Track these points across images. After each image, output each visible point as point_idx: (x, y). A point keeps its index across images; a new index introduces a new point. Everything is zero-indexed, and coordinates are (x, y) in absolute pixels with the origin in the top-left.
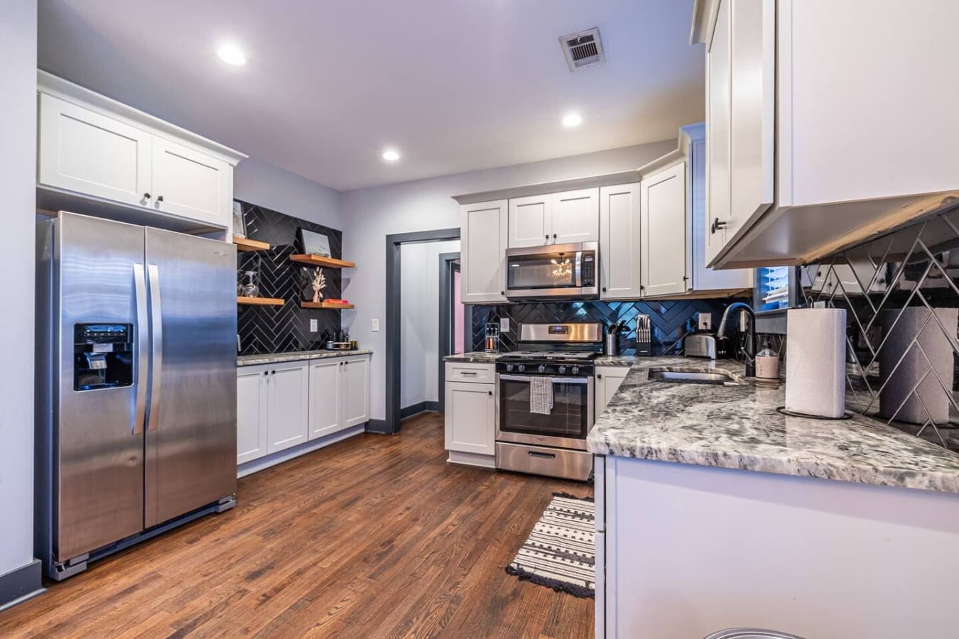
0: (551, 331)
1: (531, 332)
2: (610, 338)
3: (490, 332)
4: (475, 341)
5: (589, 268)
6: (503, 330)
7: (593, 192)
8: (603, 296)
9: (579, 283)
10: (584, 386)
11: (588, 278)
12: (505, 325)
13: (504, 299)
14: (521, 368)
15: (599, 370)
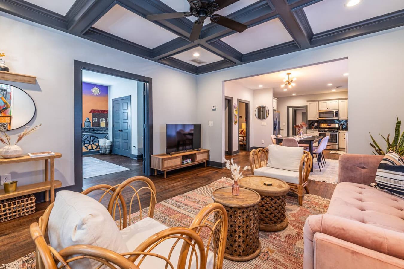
0: (328, 125)
1: (323, 125)
2: (341, 126)
3: (313, 125)
4: (309, 127)
5: (337, 114)
6: (315, 125)
7: (337, 101)
8: (340, 119)
9: (335, 117)
10: (336, 134)
11: (337, 115)
12: (316, 124)
13: (318, 119)
14: (324, 131)
15: (339, 131)
